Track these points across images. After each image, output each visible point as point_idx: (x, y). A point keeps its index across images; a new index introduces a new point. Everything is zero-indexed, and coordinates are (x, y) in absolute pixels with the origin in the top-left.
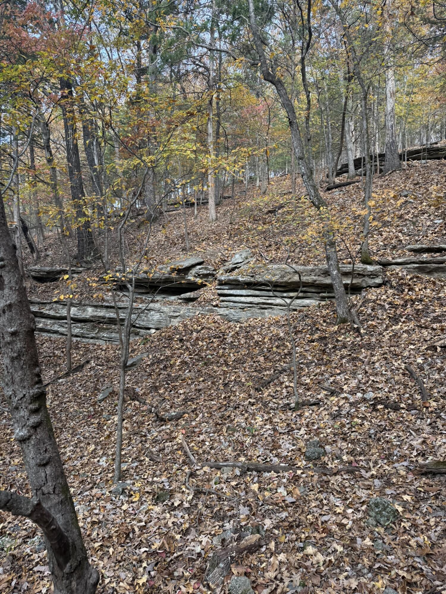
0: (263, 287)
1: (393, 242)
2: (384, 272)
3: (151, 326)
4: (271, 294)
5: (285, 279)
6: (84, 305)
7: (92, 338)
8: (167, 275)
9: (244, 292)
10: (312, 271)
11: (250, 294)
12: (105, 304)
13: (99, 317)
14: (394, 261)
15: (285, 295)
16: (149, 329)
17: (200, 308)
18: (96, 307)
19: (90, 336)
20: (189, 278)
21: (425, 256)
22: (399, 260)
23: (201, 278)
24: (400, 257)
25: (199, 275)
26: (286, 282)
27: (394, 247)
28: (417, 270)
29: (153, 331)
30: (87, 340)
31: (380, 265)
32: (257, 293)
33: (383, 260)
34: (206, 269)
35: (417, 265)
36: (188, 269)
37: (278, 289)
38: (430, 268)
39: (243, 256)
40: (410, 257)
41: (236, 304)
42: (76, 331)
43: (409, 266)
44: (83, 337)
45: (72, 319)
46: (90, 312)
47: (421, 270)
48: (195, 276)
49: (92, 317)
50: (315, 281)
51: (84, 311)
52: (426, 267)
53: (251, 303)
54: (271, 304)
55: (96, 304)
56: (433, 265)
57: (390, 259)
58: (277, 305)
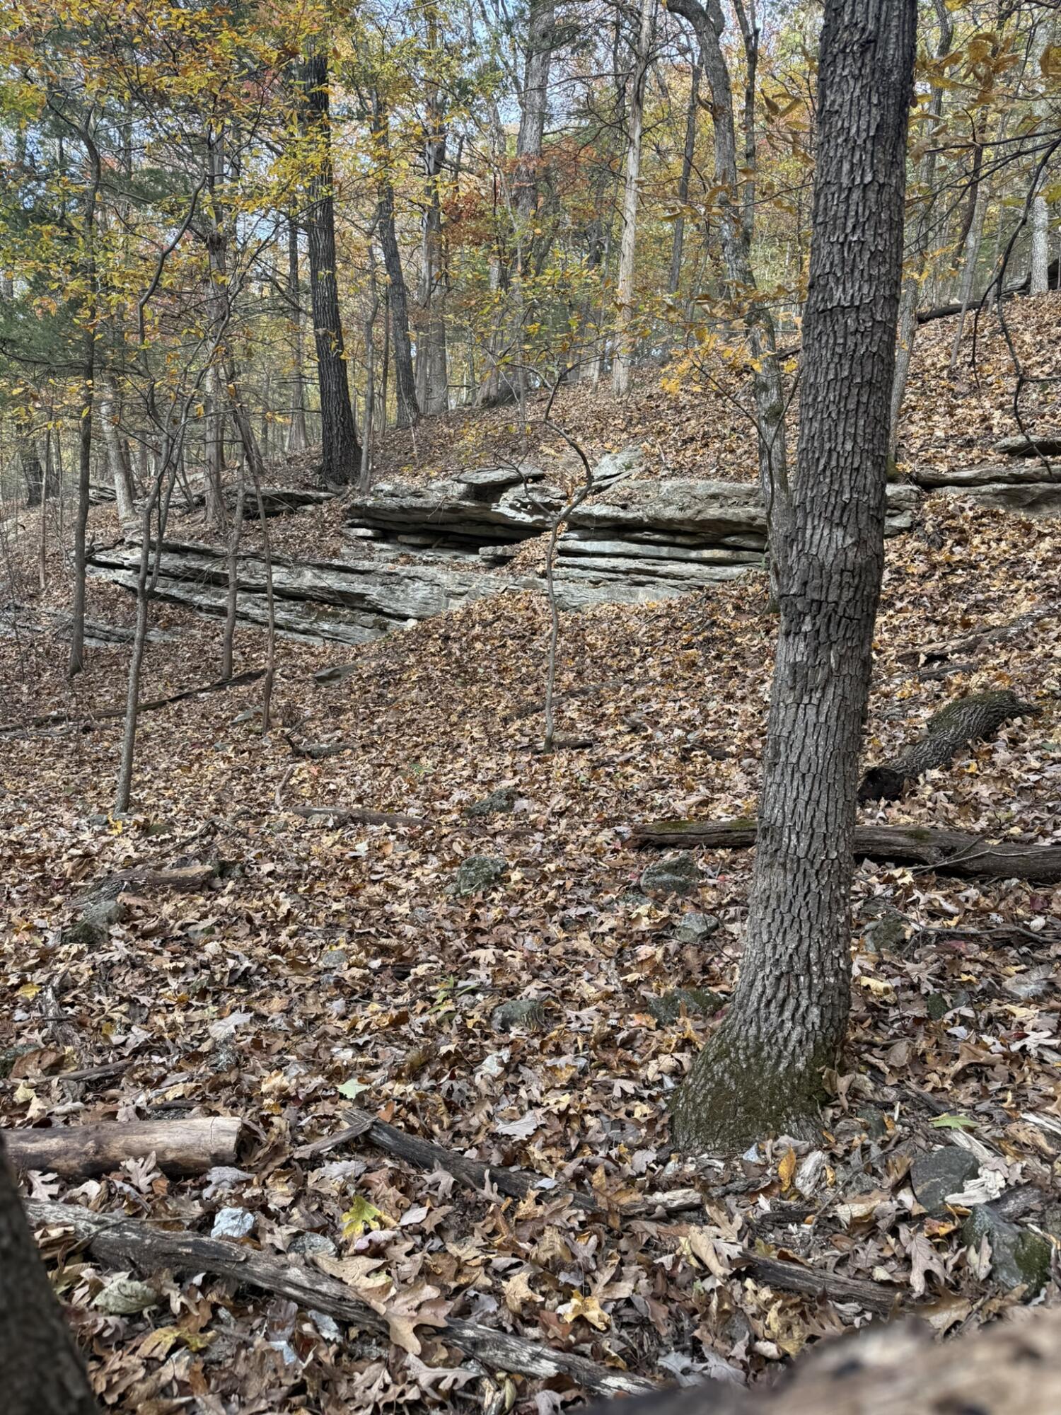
0: (645, 535)
1: (970, 431)
2: (920, 500)
3: (410, 612)
4: (664, 551)
5: (689, 513)
6: (301, 564)
7: (304, 632)
8: (454, 501)
9: (607, 546)
10: (751, 493)
11: (618, 550)
12: (336, 562)
13: (322, 588)
14: (950, 475)
15: (693, 554)
16: (405, 618)
17: (511, 579)
18: (320, 567)
19: (301, 627)
20: (500, 510)
21: (1028, 462)
22: (965, 474)
23: (530, 513)
24: (971, 465)
25: (524, 505)
26: (690, 521)
27: (970, 443)
28: (1002, 499)
29: (411, 623)
30: (296, 636)
31: (916, 482)
32: (635, 548)
33: (926, 471)
34: (543, 491)
35: (1005, 486)
36: (497, 489)
37: (679, 540)
38: (1032, 494)
39: (619, 462)
40: (995, 463)
41: (585, 573)
42: (281, 616)
43: (984, 488)
44: (291, 630)
45: (276, 591)
46: (308, 579)
47: (1012, 499)
48: (512, 507)
49: (312, 588)
50: (754, 519)
51: (300, 575)
52: (1025, 491)
53: (614, 570)
54: (654, 574)
55: (318, 561)
56: (1041, 485)
57: (942, 468)
58: (665, 576)
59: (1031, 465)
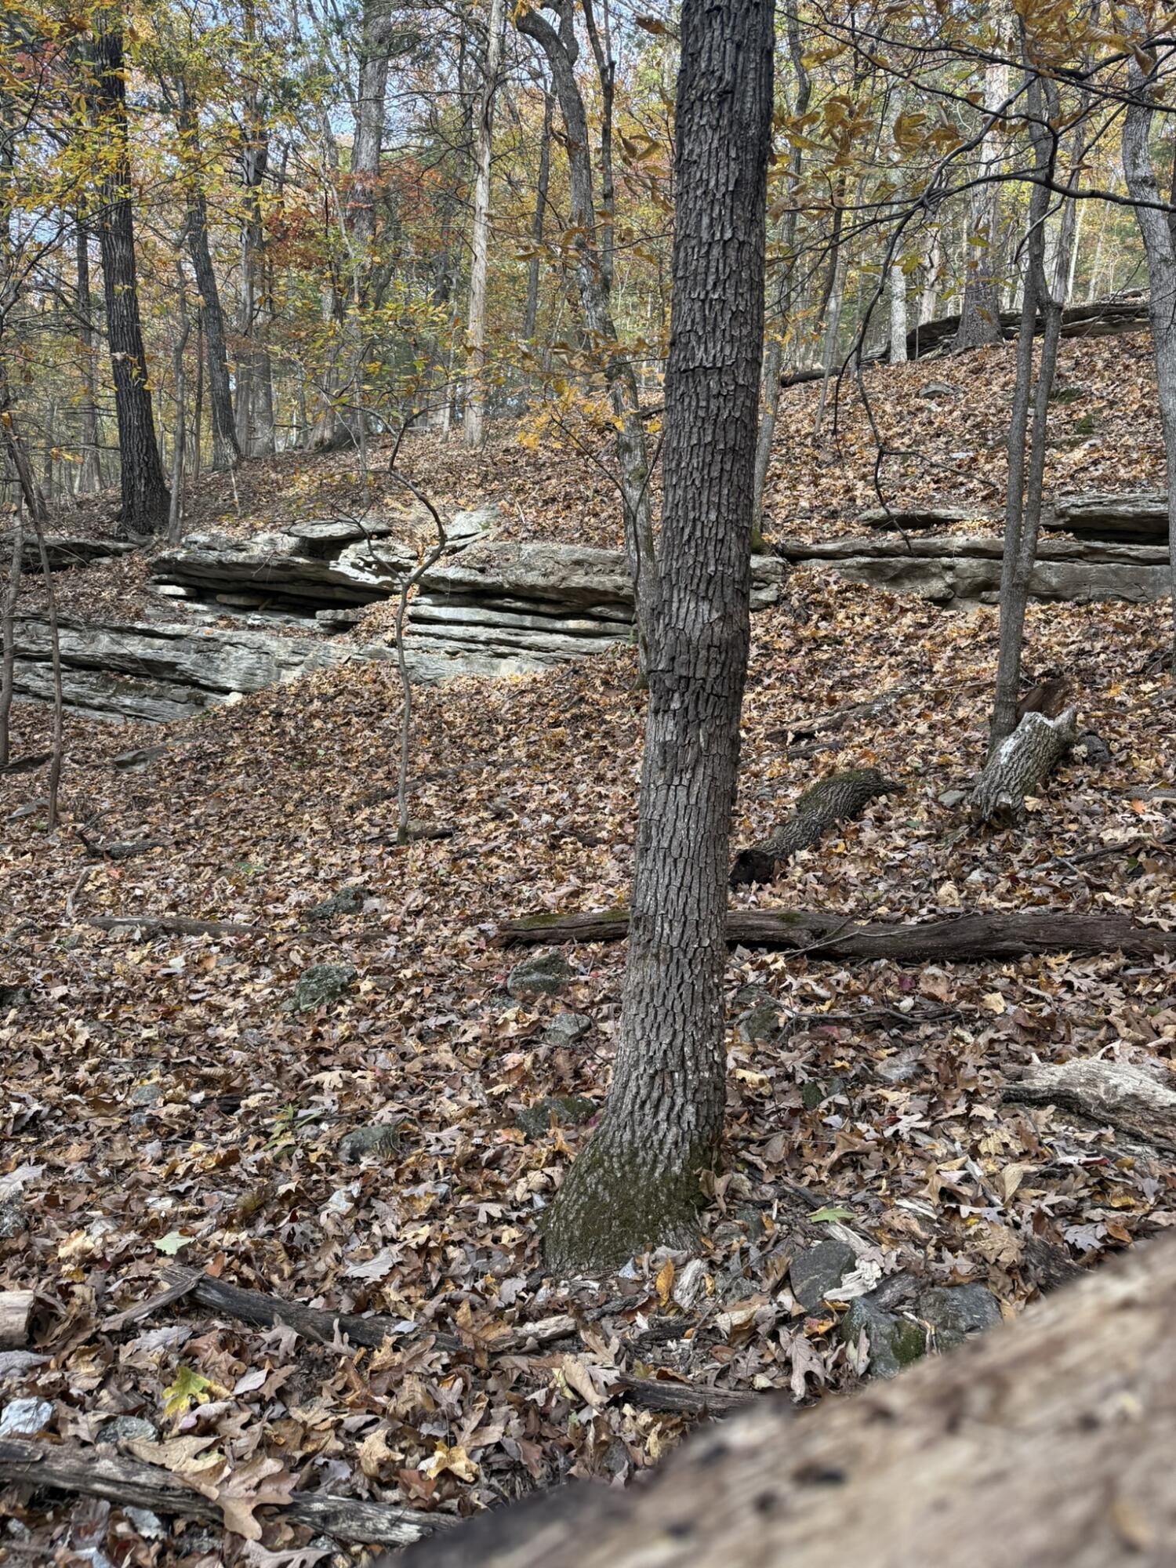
0: (507, 602)
1: (834, 501)
2: (786, 573)
3: (232, 684)
4: (528, 621)
5: (553, 579)
6: (95, 627)
7: (100, 708)
8: (284, 556)
9: (464, 613)
10: (617, 561)
11: (477, 618)
12: (139, 625)
13: (122, 656)
14: (815, 548)
15: (559, 625)
16: (227, 691)
17: (355, 648)
18: (119, 630)
19: (96, 702)
20: (340, 569)
21: (891, 535)
22: (830, 547)
23: (376, 574)
24: (835, 538)
25: (368, 565)
26: (554, 588)
27: (834, 515)
28: (866, 572)
29: (233, 699)
30: (89, 712)
31: (782, 555)
32: (496, 617)
33: (792, 543)
34: (389, 549)
35: (868, 560)
36: (335, 546)
37: (543, 608)
38: (894, 568)
39: (475, 520)
40: (858, 536)
41: (440, 643)
42: (70, 689)
43: (848, 562)
44: (83, 705)
45: (64, 659)
46: (104, 645)
47: (875, 572)
48: (354, 565)
49: (108, 655)
50: (620, 588)
51: (93, 640)
52: (887, 565)
53: (472, 640)
54: (517, 645)
55: (117, 624)
56: (903, 559)
57: (807, 540)
58: (529, 648)
59: (892, 538)
